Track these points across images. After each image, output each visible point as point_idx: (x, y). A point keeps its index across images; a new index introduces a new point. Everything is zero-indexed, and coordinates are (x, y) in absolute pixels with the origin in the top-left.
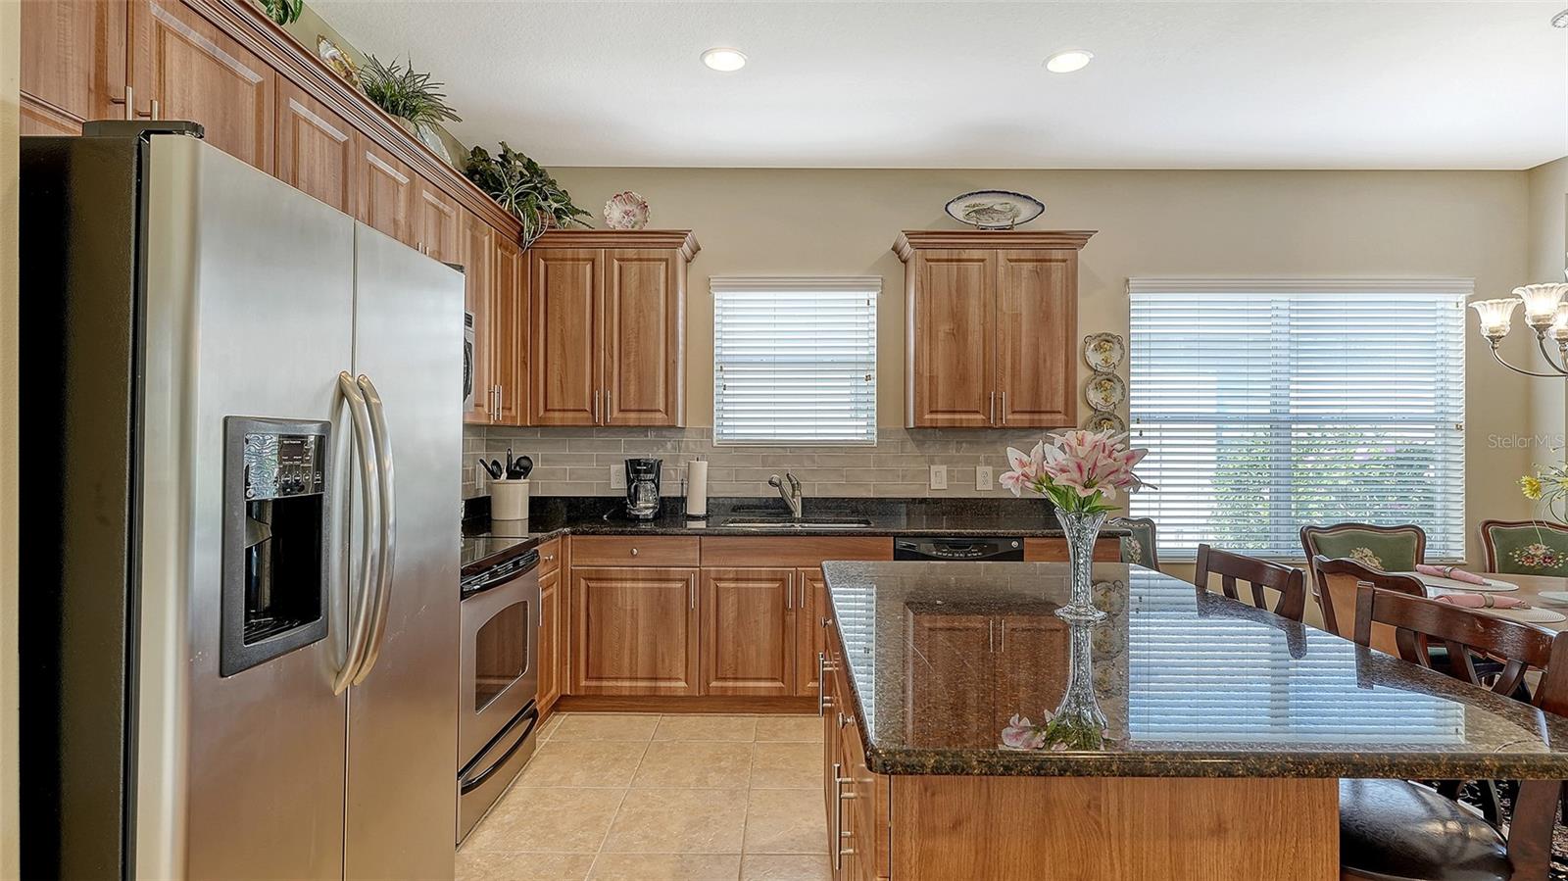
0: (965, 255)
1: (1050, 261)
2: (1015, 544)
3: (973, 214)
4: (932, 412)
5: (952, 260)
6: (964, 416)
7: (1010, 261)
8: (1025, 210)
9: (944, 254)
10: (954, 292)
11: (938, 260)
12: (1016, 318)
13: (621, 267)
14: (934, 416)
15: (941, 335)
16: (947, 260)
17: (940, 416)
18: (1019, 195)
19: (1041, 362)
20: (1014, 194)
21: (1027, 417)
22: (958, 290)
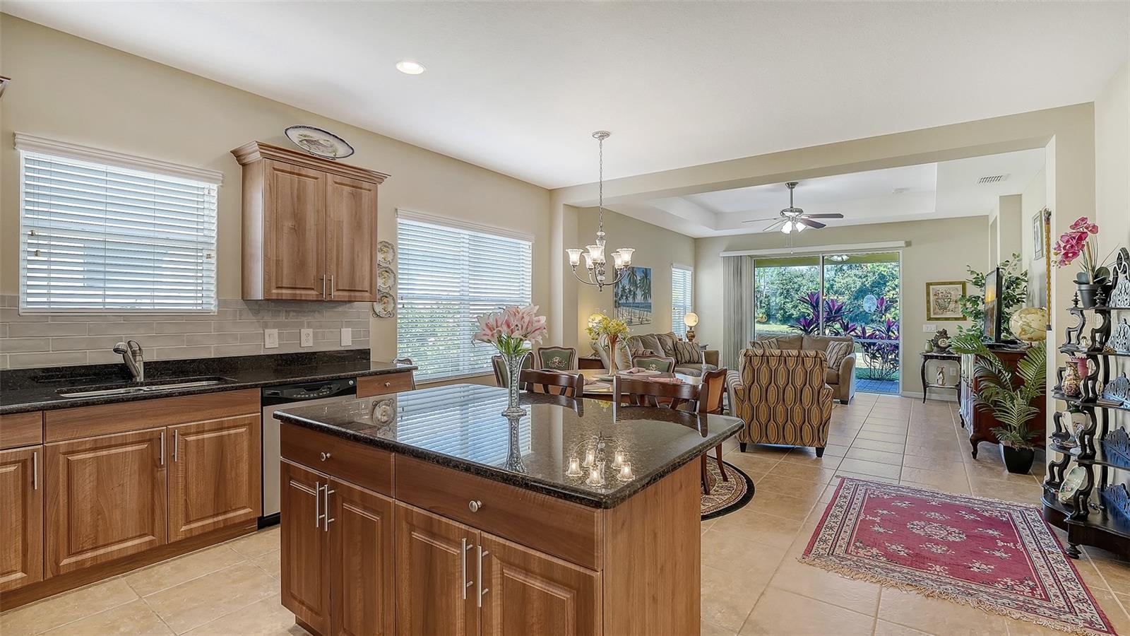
0: (304, 171)
1: (361, 188)
2: (351, 382)
3: (305, 142)
4: (278, 288)
5: (293, 173)
6: (303, 292)
7: (336, 183)
8: (342, 150)
9: (288, 167)
10: (296, 200)
11: (282, 171)
12: (340, 223)
14: (280, 291)
15: (286, 230)
16: (290, 173)
17: (284, 291)
18: (336, 137)
19: (356, 256)
20: (334, 136)
21: (346, 294)
22: (299, 197)
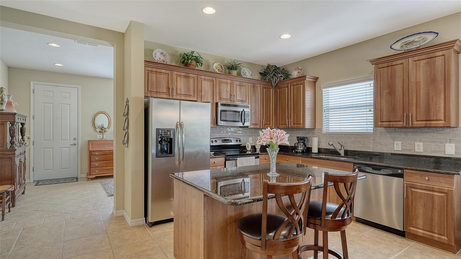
0: (394, 63)
1: (435, 57)
2: (400, 171)
3: (405, 46)
4: (381, 122)
5: (389, 66)
6: (394, 123)
7: (415, 61)
8: (430, 37)
9: (385, 65)
10: (390, 78)
11: (383, 67)
12: (417, 83)
13: (293, 87)
14: (382, 123)
15: (384, 94)
16: (387, 67)
17: (384, 123)
18: (426, 32)
19: (431, 100)
20: (424, 33)
21: (424, 122)
22: (391, 77)
